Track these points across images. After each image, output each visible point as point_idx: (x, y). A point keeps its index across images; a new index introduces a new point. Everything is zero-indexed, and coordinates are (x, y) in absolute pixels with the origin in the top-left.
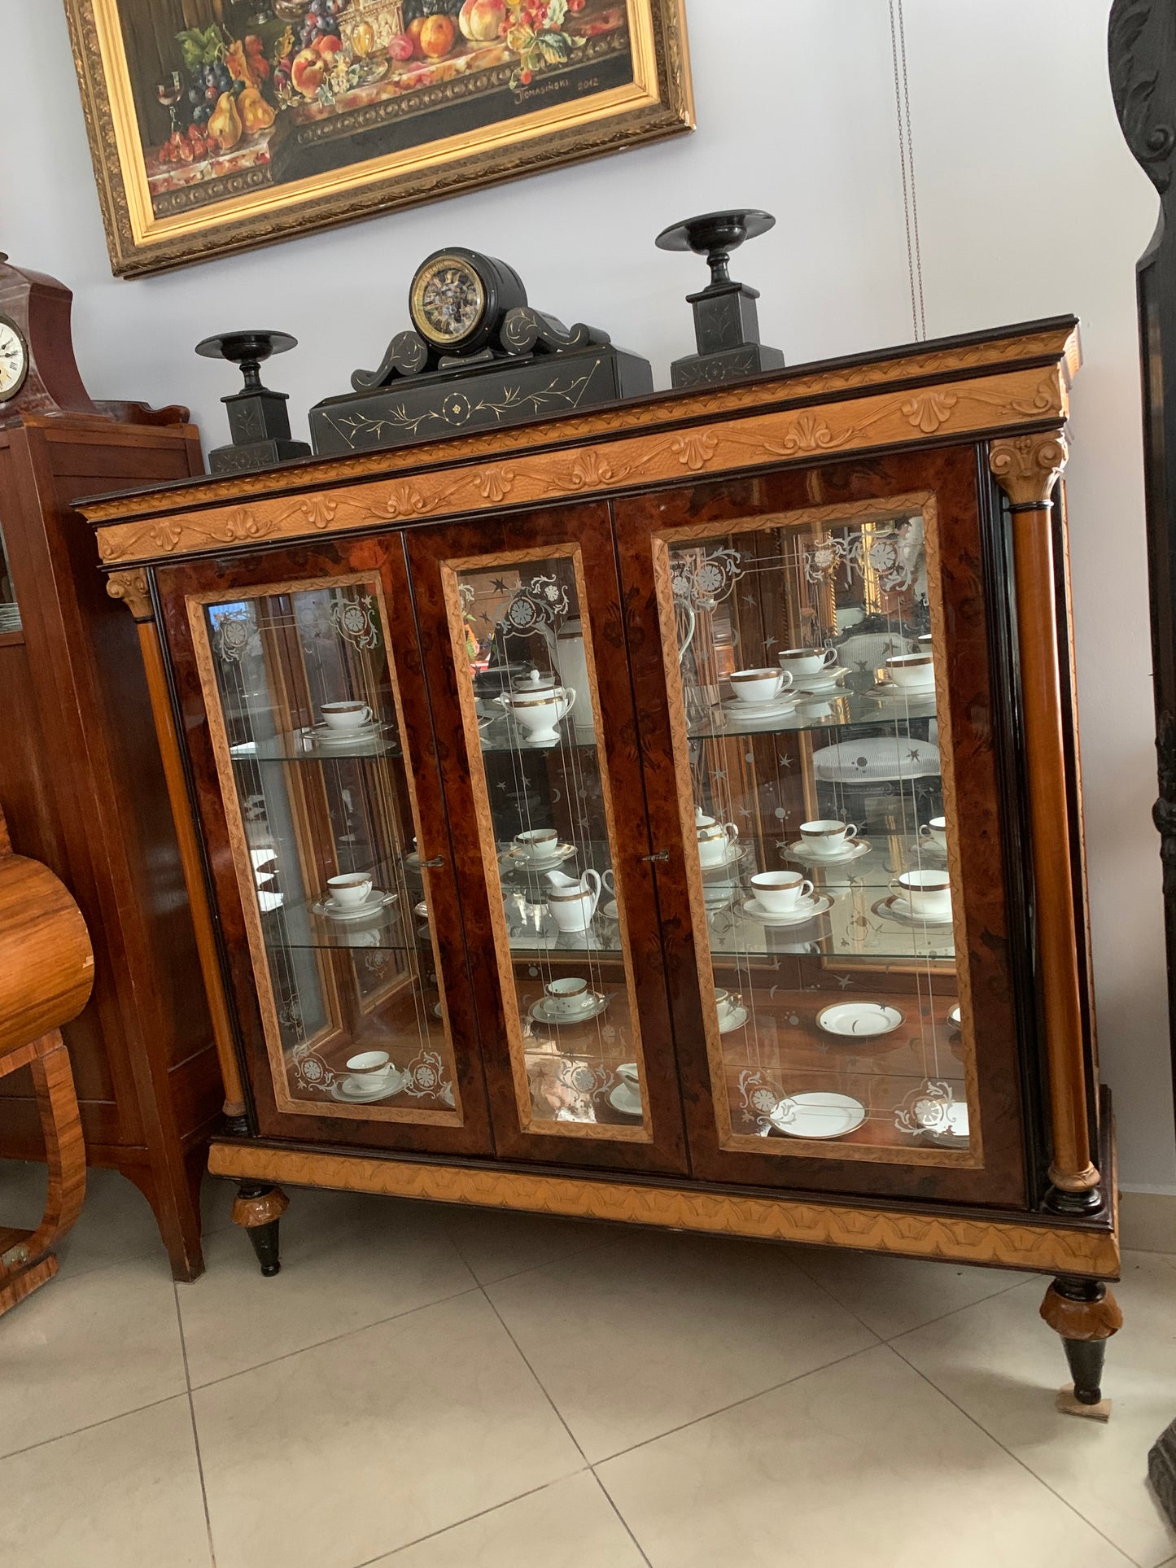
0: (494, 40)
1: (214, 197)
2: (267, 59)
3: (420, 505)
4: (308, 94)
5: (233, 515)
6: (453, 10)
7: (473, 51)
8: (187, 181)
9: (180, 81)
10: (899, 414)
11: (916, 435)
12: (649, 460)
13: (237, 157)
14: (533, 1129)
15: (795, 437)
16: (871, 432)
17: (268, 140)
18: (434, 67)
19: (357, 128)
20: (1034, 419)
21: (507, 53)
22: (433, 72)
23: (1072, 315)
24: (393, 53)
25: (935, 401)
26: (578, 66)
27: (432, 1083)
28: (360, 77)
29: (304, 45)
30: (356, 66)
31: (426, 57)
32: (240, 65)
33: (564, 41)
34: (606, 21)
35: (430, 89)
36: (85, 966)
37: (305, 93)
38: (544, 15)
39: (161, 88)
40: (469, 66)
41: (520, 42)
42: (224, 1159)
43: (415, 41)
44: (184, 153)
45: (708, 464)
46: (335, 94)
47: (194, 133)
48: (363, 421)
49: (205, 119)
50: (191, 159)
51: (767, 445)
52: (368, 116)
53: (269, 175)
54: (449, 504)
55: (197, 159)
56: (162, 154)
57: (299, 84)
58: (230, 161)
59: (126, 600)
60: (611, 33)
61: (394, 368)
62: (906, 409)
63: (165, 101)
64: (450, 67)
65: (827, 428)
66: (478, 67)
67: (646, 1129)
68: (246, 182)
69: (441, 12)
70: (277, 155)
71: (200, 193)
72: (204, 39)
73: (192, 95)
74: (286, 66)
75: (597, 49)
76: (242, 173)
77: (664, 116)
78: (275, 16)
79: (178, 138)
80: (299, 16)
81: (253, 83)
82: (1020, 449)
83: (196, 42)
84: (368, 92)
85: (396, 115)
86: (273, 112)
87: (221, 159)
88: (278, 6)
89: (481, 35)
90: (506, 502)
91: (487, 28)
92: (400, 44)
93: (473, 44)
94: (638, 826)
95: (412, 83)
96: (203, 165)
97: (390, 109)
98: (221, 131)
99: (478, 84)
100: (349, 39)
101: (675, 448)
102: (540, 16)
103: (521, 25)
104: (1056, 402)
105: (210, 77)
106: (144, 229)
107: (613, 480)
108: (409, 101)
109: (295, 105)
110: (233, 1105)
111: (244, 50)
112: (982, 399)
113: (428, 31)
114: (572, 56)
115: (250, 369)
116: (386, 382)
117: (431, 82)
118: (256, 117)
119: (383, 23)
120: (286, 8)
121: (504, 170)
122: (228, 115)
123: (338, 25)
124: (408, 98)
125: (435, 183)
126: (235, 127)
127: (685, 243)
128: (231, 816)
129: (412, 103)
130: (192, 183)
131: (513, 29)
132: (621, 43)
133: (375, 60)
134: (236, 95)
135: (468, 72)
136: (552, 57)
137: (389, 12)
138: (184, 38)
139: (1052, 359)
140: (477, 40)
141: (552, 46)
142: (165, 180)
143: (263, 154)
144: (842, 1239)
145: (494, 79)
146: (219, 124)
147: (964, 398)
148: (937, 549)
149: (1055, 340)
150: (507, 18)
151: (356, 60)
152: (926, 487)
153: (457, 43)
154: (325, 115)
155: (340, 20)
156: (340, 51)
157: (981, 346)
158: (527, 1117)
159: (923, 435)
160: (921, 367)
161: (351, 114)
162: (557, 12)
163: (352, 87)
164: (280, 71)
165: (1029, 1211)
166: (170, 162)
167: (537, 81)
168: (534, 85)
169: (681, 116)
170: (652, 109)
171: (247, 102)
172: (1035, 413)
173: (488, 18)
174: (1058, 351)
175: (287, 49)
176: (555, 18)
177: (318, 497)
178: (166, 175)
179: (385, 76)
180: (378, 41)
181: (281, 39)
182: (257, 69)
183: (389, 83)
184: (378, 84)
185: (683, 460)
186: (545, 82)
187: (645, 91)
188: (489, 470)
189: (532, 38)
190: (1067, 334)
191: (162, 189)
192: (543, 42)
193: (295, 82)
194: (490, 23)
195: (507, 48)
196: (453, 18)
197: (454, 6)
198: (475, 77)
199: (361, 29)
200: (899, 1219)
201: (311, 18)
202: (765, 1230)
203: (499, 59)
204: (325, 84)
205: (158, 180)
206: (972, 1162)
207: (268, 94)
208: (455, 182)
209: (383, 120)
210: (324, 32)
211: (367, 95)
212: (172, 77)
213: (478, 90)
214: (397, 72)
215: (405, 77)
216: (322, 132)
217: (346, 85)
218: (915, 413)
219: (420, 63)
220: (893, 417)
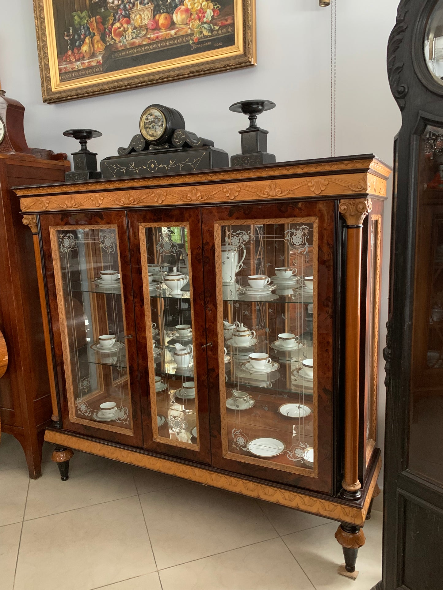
0: (185, 25)
1: (82, 76)
2: (104, 25)
3: (132, 202)
4: (117, 40)
5: (67, 199)
6: (172, 12)
7: (177, 28)
8: (72, 69)
9: (72, 31)
10: (307, 186)
11: (313, 195)
12: (215, 194)
13: (90, 61)
14: (158, 440)
15: (268, 191)
16: (296, 192)
17: (102, 56)
18: (163, 33)
19: (134, 54)
20: (356, 193)
21: (190, 30)
22: (163, 35)
23: (373, 154)
24: (149, 27)
25: (320, 182)
26: (215, 37)
27: (124, 418)
28: (136, 35)
29: (117, 21)
30: (135, 31)
31: (160, 29)
32: (94, 26)
33: (211, 27)
34: (227, 21)
35: (161, 42)
36: (4, 360)
37: (116, 39)
38: (204, 17)
39: (65, 33)
40: (176, 34)
41: (195, 26)
42: (50, 436)
43: (157, 23)
44: (72, 58)
45: (236, 197)
46: (127, 41)
47: (76, 51)
48: (119, 167)
49: (80, 46)
50: (74, 60)
51: (258, 193)
52: (138, 50)
53: (101, 69)
54: (143, 202)
55: (76, 61)
56: (64, 58)
57: (114, 36)
58: (88, 63)
59: (29, 226)
60: (228, 25)
61: (133, 148)
62: (310, 184)
63: (66, 38)
64: (168, 34)
65: (280, 188)
66: (179, 34)
67: (198, 445)
68: (93, 71)
69: (167, 12)
70: (104, 62)
71: (77, 74)
72: (82, 16)
73: (76, 36)
74: (110, 28)
75: (223, 31)
76: (91, 68)
77: (243, 59)
78: (108, 9)
79: (70, 52)
80: (116, 10)
81: (98, 34)
82: (351, 204)
83: (79, 17)
84: (139, 40)
85: (148, 50)
86: (104, 46)
87: (85, 62)
88: (109, 5)
89: (181, 22)
90: (163, 204)
91: (183, 20)
92: (151, 23)
93: (177, 26)
94: (203, 332)
95: (155, 39)
96: (78, 63)
97: (146, 48)
98: (85, 51)
99: (178, 41)
100: (133, 20)
101: (225, 190)
102: (202, 17)
103: (196, 20)
104: (365, 187)
105: (83, 30)
106: (56, 86)
107: (202, 200)
108: (153, 45)
109: (112, 43)
110: (55, 417)
111: (96, 21)
112: (338, 183)
113: (162, 19)
114: (213, 33)
115: (83, 143)
116: (130, 153)
117: (161, 39)
118: (98, 46)
119: (146, 15)
120: (112, 6)
121: (184, 75)
122: (88, 45)
123: (130, 14)
124: (153, 44)
125: (159, 78)
126: (91, 50)
127: (240, 110)
128: (60, 310)
129: (154, 46)
130: (74, 70)
131: (192, 21)
132: (231, 30)
133: (142, 29)
134: (92, 38)
135: (175, 36)
136: (206, 33)
137: (148, 11)
138: (75, 15)
139: (365, 170)
140: (179, 24)
141: (206, 29)
142: (65, 68)
143: (99, 61)
144: (264, 497)
145: (184, 40)
146: (85, 48)
147: (331, 182)
148: (317, 240)
149: (366, 163)
150: (191, 16)
151: (135, 28)
152: (315, 215)
153: (172, 25)
154: (123, 48)
155: (131, 12)
156: (130, 24)
157: (338, 163)
158: (156, 435)
159: (315, 195)
160: (316, 168)
161: (132, 48)
162: (209, 16)
163: (133, 38)
164: (108, 30)
165: (332, 496)
166: (67, 61)
167: (200, 42)
168: (199, 43)
169: (250, 60)
170: (240, 56)
171: (95, 41)
172: (357, 190)
173: (184, 16)
174: (367, 167)
175: (111, 22)
176: (208, 18)
177: (97, 195)
178: (65, 66)
179: (145, 35)
180: (144, 21)
181: (109, 18)
182: (100, 28)
183: (146, 38)
184: (143, 38)
185: (227, 195)
186: (203, 42)
187: (238, 49)
188: (158, 191)
189: (199, 25)
190: (370, 162)
191: (63, 71)
192: (203, 27)
193: (113, 35)
194: (184, 18)
195: (190, 28)
196: (171, 15)
197: (172, 10)
198: (177, 38)
199: (138, 16)
200: (284, 492)
201: (120, 11)
202: (236, 490)
203: (187, 32)
204: (123, 36)
205: (62, 67)
206: (313, 475)
207: (103, 39)
208: (166, 78)
209: (143, 52)
210: (124, 17)
211: (138, 42)
212: (69, 29)
213: (178, 43)
214: (149, 34)
215: (152, 36)
216: (121, 54)
217: (131, 37)
218: (313, 186)
219: (158, 31)
220: (304, 187)
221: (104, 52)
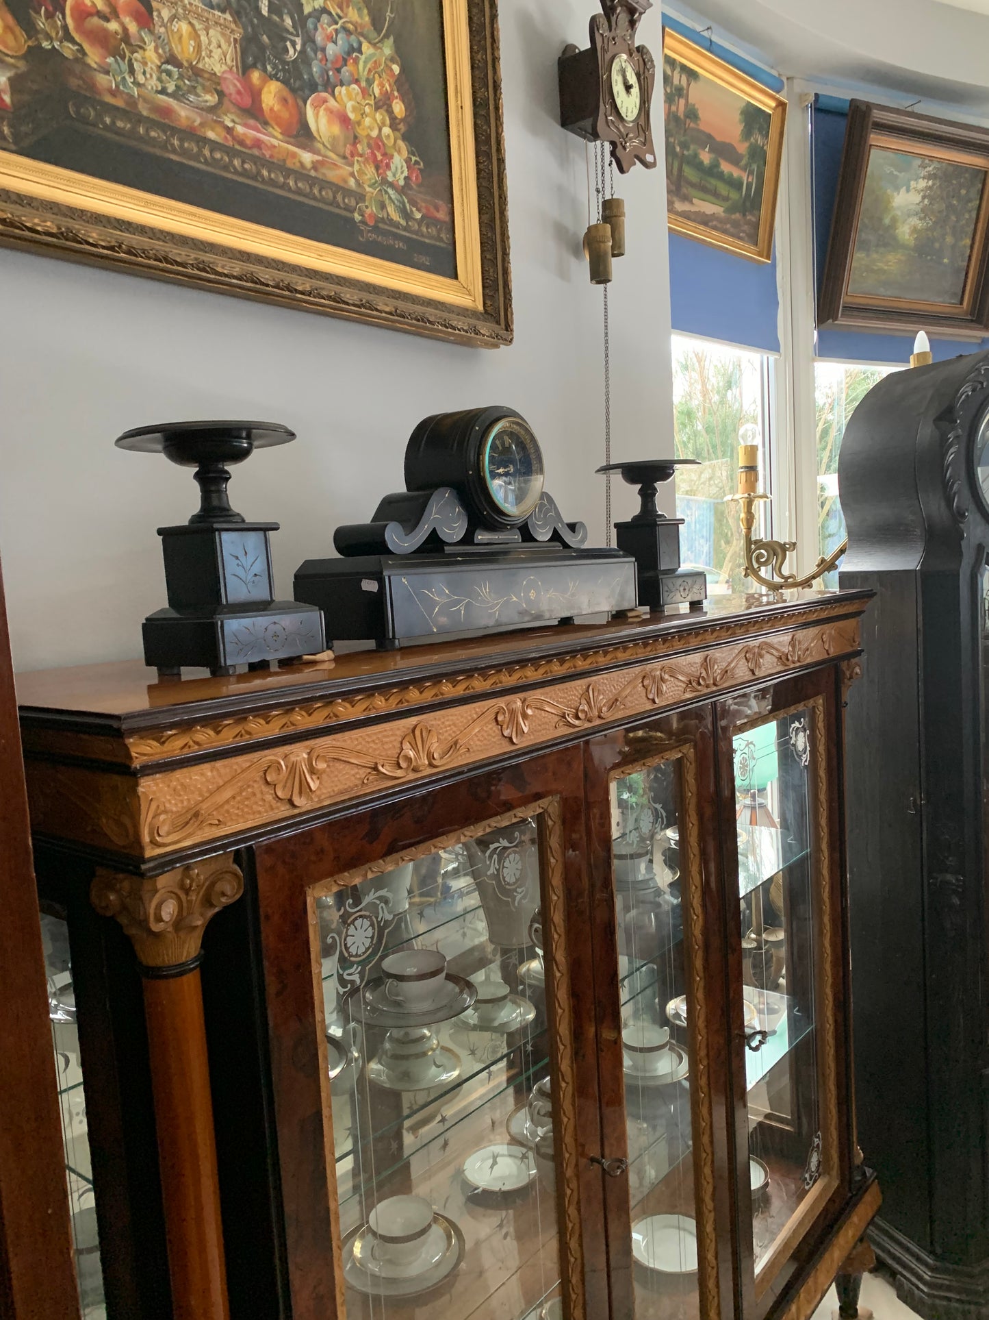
0: (341, 156)
4: (93, 55)
6: (301, 94)
7: (319, 153)
16: (814, 652)
17: (8, 74)
18: (275, 141)
19: (168, 151)
21: (352, 179)
22: (275, 147)
24: (225, 89)
26: (413, 236)
28: (177, 87)
30: (173, 69)
31: (267, 123)
33: (403, 204)
34: (437, 210)
35: (271, 165)
37: (87, 49)
38: (388, 166)
40: (315, 167)
41: (366, 177)
43: (255, 95)
46: (137, 84)
48: (449, 597)
52: (186, 144)
53: (6, 131)
57: (78, 29)
60: (440, 223)
61: (434, 530)
64: (294, 155)
66: (324, 174)
69: (287, 84)
70: (25, 110)
75: (429, 230)
82: (848, 668)
84: (188, 113)
85: (225, 168)
86: (24, 40)
89: (328, 142)
91: (333, 138)
92: (234, 84)
93: (320, 147)
95: (248, 142)
97: (217, 155)
99: (323, 193)
100: (163, 25)
102: (384, 164)
103: (365, 160)
108: (242, 161)
109: (67, 54)
113: (270, 95)
114: (409, 223)
117: (271, 156)
119: (214, 42)
124: (242, 156)
129: (245, 166)
131: (359, 158)
132: (447, 237)
133: (199, 79)
135: (313, 173)
136: (392, 213)
137: (223, 35)
140: (324, 145)
141: (394, 202)
145: (337, 198)
150: (354, 144)
151: (175, 61)
153: (303, 133)
154: (120, 103)
156: (151, 32)
161: (160, 126)
162: (400, 172)
163: (163, 91)
167: (378, 228)
168: (373, 229)
170: (477, 315)
173: (336, 129)
176: (396, 176)
179: (214, 110)
180: (206, 59)
183: (216, 121)
184: (203, 113)
186: (386, 233)
187: (470, 295)
189: (376, 182)
192: (386, 192)
193: (69, 21)
194: (338, 137)
195: (352, 175)
196: (300, 101)
197: (302, 89)
198: (313, 181)
199: (184, 27)
203: (344, 180)
204: (123, 59)
209: (207, 163)
211: (186, 117)
213: (323, 199)
214: (230, 116)
215: (239, 128)
216: (113, 123)
217: (153, 83)
219: (260, 126)
221: (22, 66)
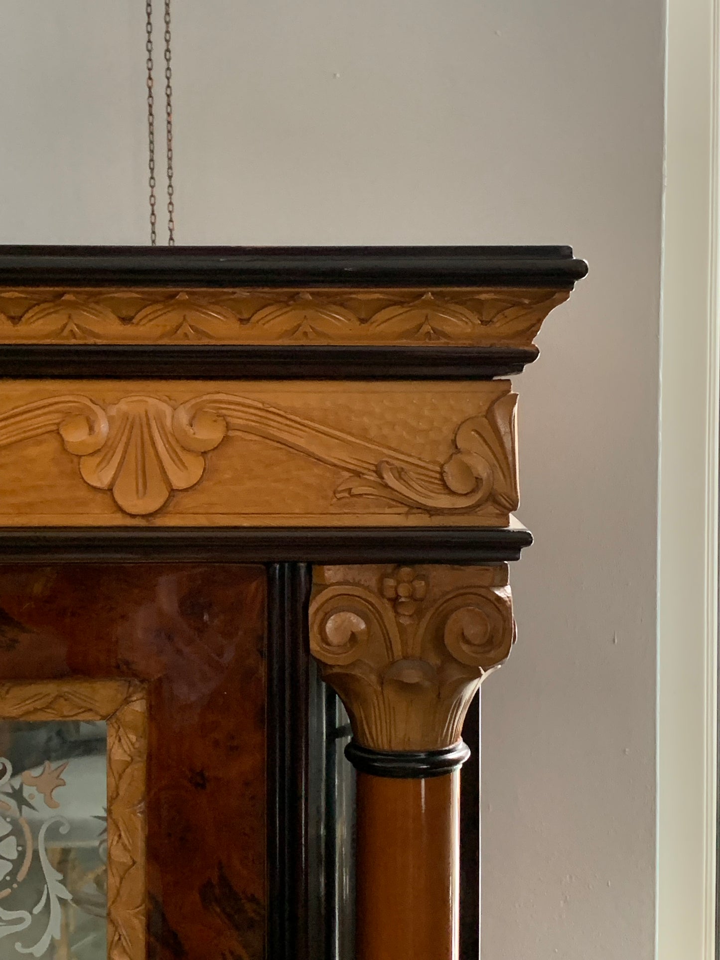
10: (51, 446)
11: (100, 517)
20: (437, 521)
23: (563, 252)
25: (162, 427)
62: (76, 436)
82: (395, 601)
104: (501, 486)
112: (302, 443)
139: (499, 363)
148: (141, 859)
152: (118, 669)
157: (306, 294)
159: (118, 520)
160: (126, 320)
172: (443, 508)
174: (517, 345)
190: (546, 304)
218: (101, 452)
220: (33, 451)
